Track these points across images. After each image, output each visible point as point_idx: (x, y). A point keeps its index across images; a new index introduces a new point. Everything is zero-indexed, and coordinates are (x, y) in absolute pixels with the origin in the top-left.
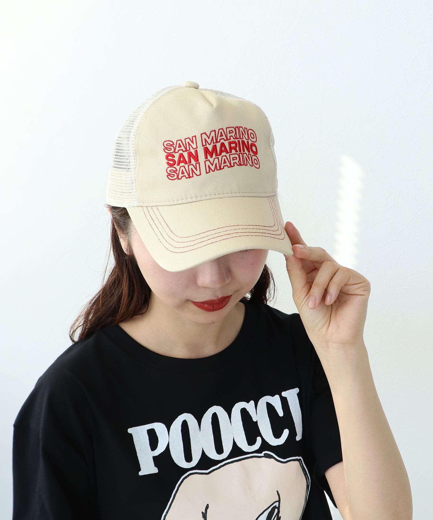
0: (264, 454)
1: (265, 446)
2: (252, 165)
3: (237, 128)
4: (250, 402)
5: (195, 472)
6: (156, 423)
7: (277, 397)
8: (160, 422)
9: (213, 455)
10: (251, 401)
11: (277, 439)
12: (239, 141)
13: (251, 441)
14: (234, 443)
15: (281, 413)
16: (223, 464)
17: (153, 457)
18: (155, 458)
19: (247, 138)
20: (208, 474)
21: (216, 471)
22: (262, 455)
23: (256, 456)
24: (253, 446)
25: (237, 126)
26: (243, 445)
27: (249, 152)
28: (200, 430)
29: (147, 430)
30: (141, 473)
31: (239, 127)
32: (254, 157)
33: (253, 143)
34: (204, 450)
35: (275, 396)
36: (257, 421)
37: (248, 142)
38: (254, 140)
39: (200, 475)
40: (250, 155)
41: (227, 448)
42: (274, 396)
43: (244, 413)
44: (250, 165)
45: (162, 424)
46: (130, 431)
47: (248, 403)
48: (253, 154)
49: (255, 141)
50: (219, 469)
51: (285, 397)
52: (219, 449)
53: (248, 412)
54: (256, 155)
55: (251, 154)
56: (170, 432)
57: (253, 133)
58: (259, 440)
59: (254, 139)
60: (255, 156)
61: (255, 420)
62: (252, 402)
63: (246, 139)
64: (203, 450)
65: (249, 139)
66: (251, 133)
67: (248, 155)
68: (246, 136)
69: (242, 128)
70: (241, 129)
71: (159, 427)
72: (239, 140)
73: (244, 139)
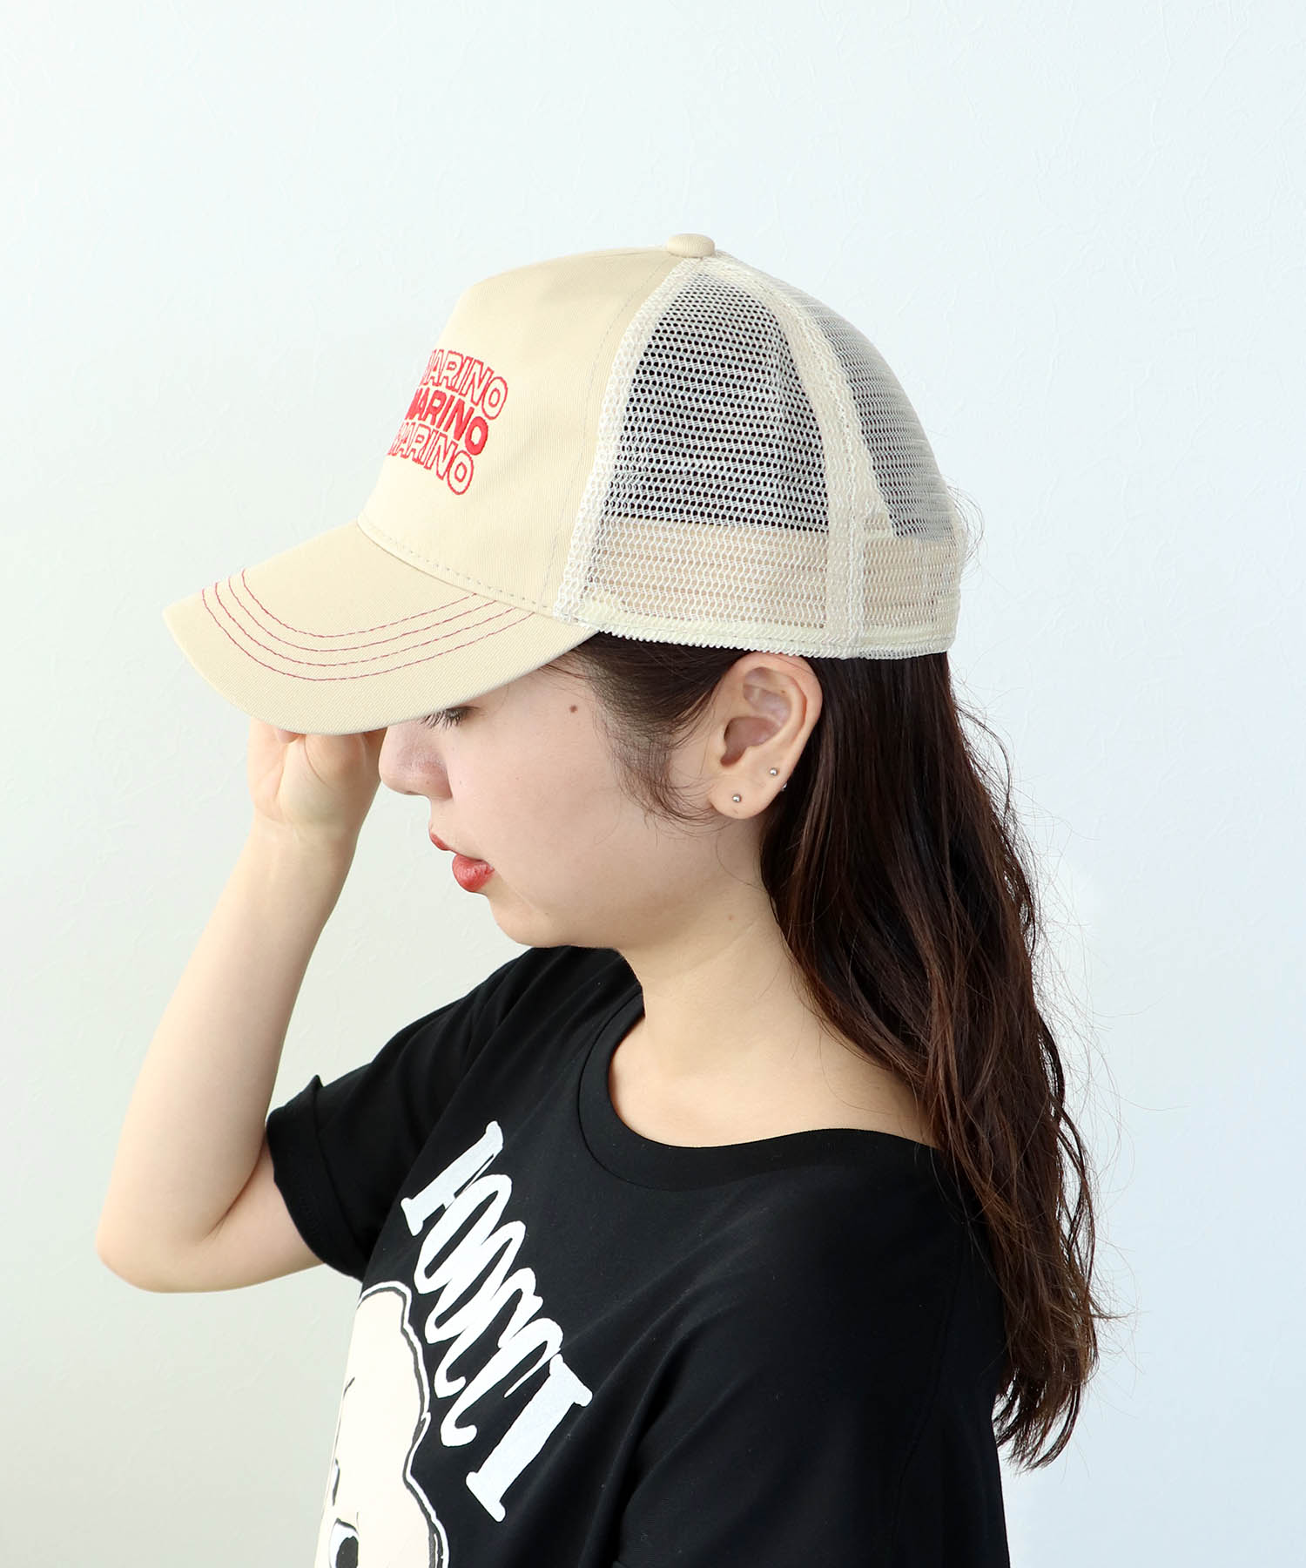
2: (442, 474)
3: (468, 362)
12: (452, 398)
19: (476, 400)
25: (472, 356)
27: (458, 436)
31: (475, 361)
32: (462, 458)
33: (485, 418)
37: (472, 410)
38: (491, 412)
40: (453, 447)
44: (437, 472)
48: (465, 450)
49: (491, 415)
54: (473, 457)
55: (456, 446)
57: (503, 392)
59: (493, 409)
60: (468, 456)
63: (472, 400)
65: (481, 402)
66: (496, 390)
67: (448, 443)
68: (478, 393)
69: (480, 366)
70: (477, 368)
72: (454, 394)
73: (467, 399)
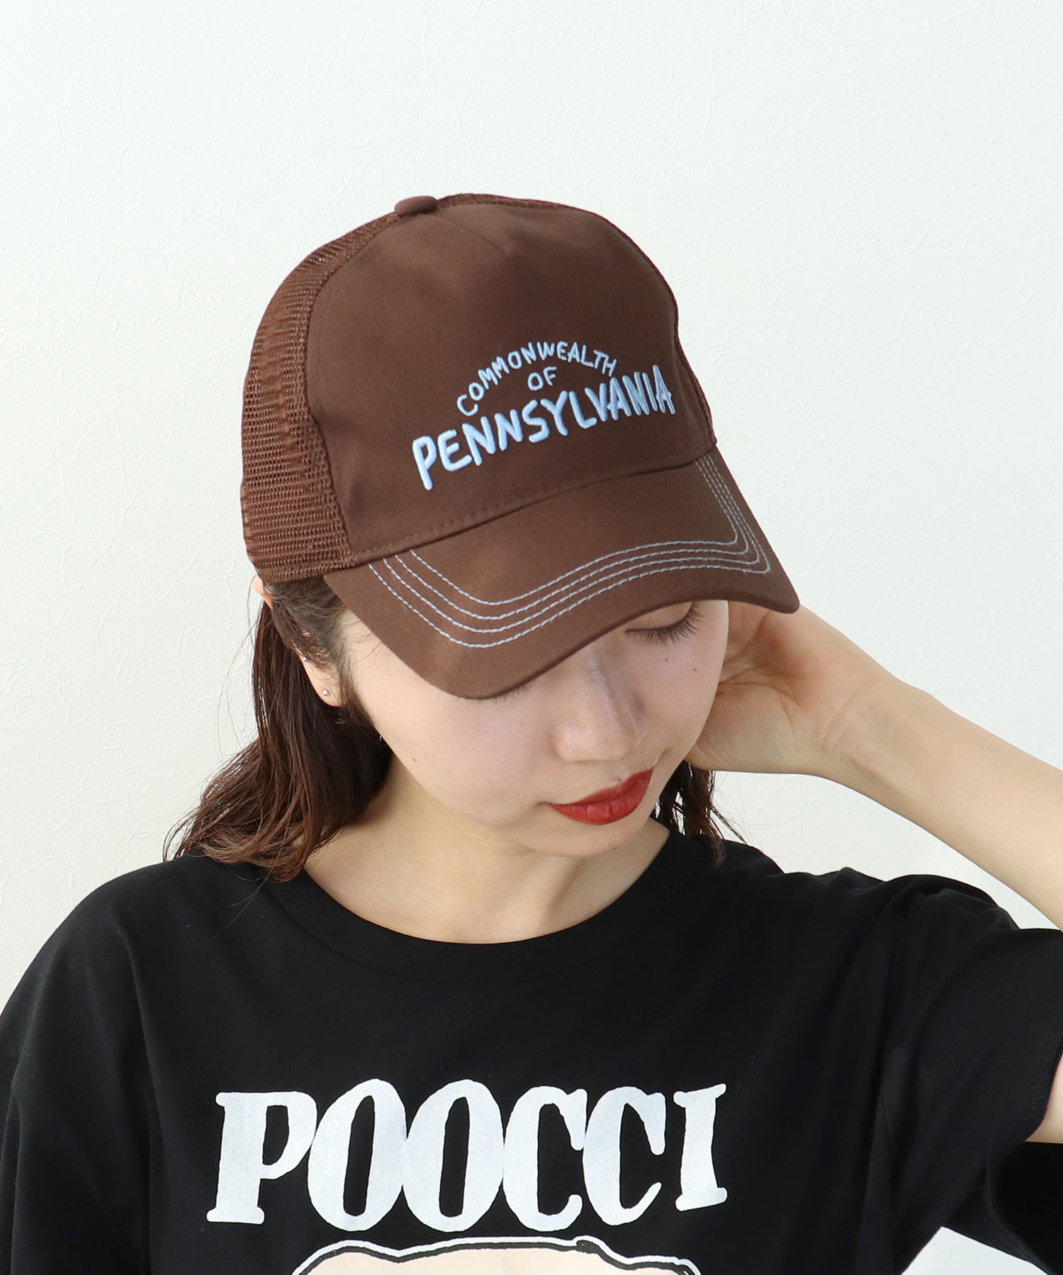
0: (578, 1242)
1: (589, 1221)
4: (575, 1090)
5: (361, 1246)
6: (295, 1093)
7: (659, 1098)
8: (306, 1093)
9: (427, 1211)
10: (578, 1090)
11: (628, 1209)
13: (550, 1201)
14: (501, 1195)
15: (658, 1145)
16: (452, 1245)
17: (261, 1180)
18: (265, 1184)
20: (398, 1262)
21: (425, 1258)
22: (573, 1243)
23: (554, 1244)
24: (553, 1216)
26: (525, 1206)
28: (407, 1136)
29: (268, 1107)
30: (212, 1216)
34: (406, 1194)
35: (653, 1095)
36: (583, 1150)
39: (374, 1258)
41: (476, 1205)
42: (651, 1094)
43: (551, 1120)
45: (310, 1098)
46: (222, 1099)
47: (568, 1093)
50: (436, 1255)
51: (683, 1106)
52: (451, 1201)
53: (563, 1118)
56: (322, 1120)
58: (574, 1205)
61: (576, 1146)
62: (581, 1095)
64: (402, 1192)
71: (299, 1104)
